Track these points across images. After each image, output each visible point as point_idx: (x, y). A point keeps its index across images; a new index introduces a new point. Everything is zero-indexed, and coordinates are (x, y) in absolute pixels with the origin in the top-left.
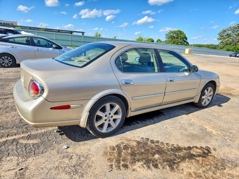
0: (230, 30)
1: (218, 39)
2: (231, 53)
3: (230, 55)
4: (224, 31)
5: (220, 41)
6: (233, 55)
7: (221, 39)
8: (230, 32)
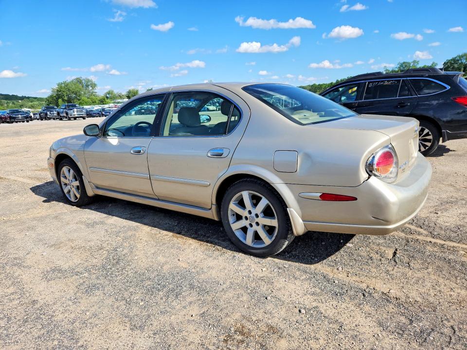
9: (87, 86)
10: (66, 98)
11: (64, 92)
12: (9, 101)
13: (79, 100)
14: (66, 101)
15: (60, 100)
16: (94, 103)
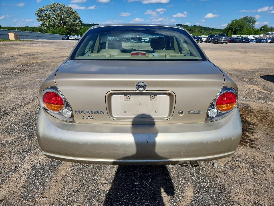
0: (48, 9)
1: (38, 20)
2: (63, 36)
3: (62, 38)
4: (41, 10)
5: (41, 23)
6: (65, 38)
7: (41, 20)
8: (48, 12)
9: (250, 22)
10: (234, 30)
11: (234, 26)
12: (205, 31)
13: (241, 31)
14: (233, 31)
15: (230, 31)
16: (250, 33)
